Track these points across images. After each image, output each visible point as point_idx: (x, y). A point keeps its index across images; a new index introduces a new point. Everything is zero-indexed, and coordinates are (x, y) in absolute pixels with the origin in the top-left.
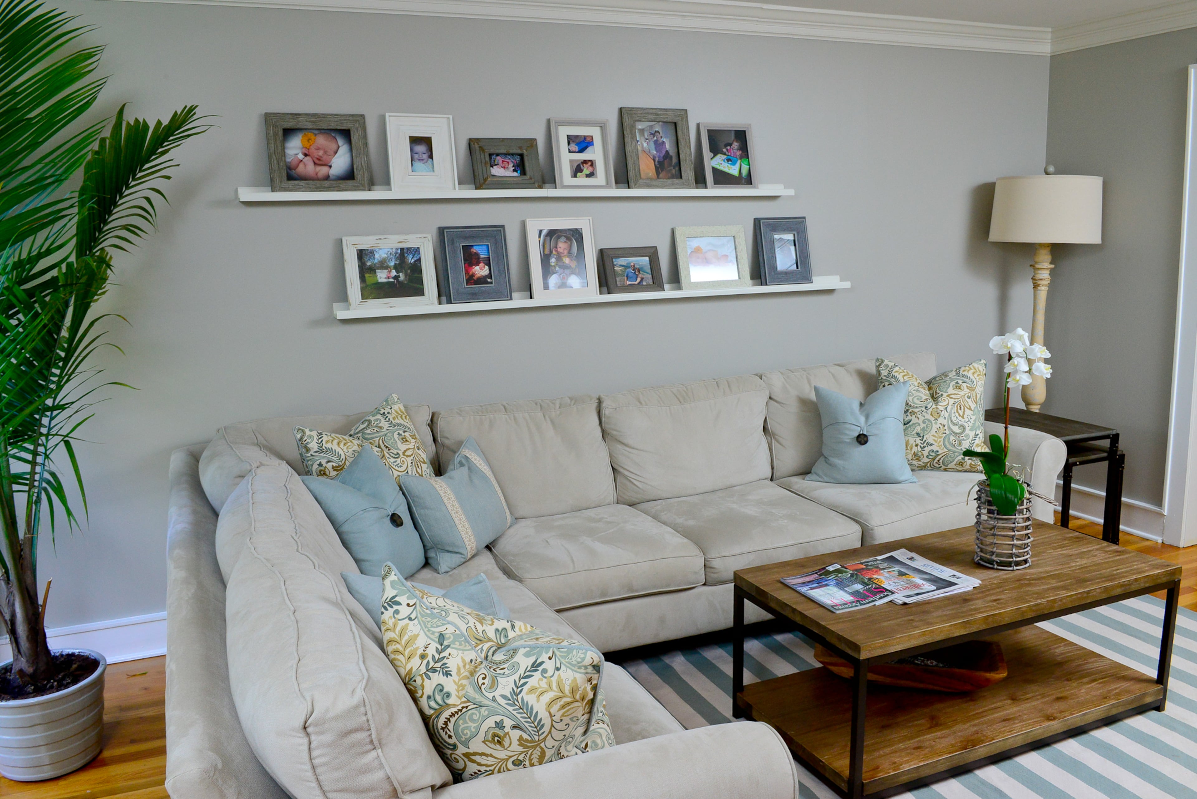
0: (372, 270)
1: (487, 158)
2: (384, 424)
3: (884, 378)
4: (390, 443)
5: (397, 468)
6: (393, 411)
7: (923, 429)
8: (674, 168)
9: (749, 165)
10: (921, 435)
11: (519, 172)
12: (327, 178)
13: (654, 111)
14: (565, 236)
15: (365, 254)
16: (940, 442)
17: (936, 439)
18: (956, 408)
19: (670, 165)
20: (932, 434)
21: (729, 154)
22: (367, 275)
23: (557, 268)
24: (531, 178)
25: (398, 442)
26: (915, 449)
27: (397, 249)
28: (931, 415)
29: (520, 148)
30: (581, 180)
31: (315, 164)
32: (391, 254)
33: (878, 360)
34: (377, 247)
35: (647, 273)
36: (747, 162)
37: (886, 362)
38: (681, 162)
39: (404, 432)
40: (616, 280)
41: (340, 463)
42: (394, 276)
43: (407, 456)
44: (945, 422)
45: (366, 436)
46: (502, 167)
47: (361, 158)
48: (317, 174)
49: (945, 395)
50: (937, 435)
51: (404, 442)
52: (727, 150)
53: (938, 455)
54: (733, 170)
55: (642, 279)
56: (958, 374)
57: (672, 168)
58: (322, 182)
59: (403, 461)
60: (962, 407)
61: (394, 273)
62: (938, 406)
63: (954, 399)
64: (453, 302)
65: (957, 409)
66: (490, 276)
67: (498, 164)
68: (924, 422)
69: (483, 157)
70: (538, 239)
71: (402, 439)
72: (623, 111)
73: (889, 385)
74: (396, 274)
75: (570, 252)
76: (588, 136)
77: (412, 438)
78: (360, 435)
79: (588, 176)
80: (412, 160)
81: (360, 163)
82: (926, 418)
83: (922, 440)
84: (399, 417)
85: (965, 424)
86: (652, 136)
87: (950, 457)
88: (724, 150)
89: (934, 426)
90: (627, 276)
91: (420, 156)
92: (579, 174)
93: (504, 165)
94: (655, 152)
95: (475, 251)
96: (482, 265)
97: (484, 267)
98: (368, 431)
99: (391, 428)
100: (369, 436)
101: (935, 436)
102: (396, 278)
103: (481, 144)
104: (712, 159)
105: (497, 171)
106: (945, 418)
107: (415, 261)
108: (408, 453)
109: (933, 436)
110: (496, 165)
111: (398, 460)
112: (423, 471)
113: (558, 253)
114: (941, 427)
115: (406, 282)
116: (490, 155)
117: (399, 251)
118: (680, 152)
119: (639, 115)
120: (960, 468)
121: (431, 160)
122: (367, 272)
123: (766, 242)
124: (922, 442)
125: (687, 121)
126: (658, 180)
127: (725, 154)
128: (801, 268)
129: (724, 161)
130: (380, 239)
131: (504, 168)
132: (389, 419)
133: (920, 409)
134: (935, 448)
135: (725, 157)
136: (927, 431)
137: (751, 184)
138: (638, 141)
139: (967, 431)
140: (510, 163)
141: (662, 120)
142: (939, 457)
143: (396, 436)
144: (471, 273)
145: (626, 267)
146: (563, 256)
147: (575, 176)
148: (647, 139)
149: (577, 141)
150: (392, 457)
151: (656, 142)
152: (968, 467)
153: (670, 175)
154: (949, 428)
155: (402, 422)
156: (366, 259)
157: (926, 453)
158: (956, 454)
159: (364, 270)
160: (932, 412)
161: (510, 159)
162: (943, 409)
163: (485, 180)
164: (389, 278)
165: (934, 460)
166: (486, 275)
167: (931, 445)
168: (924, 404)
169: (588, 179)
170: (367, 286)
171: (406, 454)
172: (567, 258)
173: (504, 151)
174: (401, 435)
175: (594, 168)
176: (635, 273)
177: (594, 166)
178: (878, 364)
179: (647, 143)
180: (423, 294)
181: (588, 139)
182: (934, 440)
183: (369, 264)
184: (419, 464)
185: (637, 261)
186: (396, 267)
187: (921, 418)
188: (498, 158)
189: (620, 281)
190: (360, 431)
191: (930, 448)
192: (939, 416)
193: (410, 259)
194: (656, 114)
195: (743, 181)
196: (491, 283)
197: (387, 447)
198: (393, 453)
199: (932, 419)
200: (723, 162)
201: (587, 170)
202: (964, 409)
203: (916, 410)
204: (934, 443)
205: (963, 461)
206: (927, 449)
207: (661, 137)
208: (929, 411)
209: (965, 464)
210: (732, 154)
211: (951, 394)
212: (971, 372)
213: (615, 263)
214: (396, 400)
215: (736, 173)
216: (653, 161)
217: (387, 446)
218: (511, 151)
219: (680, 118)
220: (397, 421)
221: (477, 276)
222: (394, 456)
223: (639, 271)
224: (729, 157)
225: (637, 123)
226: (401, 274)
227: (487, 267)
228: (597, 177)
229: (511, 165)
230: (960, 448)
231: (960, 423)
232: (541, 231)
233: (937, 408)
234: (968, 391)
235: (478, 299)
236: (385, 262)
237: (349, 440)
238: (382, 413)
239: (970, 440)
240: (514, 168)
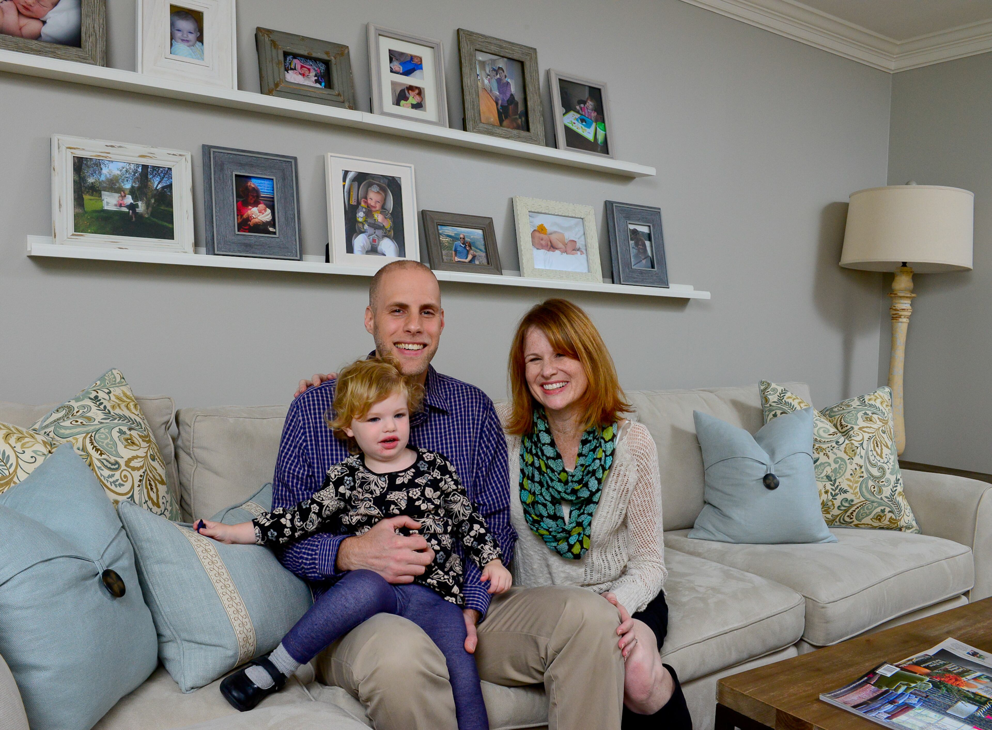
0: (95, 190)
1: (281, 58)
2: (97, 414)
3: (774, 404)
4: (104, 444)
5: (113, 487)
6: (113, 398)
7: (835, 471)
8: (520, 118)
9: (605, 131)
10: (833, 479)
11: (323, 84)
12: (37, 37)
13: (498, 42)
14: (378, 185)
15: (86, 164)
16: (856, 487)
17: (851, 484)
18: (872, 445)
19: (516, 112)
20: (846, 477)
21: (583, 113)
22: (86, 197)
23: (366, 227)
24: (339, 95)
25: (119, 443)
26: (824, 497)
27: (138, 165)
28: (845, 452)
29: (327, 53)
30: (405, 109)
31: (19, 13)
32: (127, 171)
33: (762, 383)
34: (106, 157)
35: (481, 250)
36: (603, 126)
37: (773, 385)
38: (529, 112)
39: (130, 429)
40: (441, 252)
41: (7, 472)
42: (129, 203)
43: (134, 469)
44: (861, 462)
45: (63, 431)
46: (300, 74)
47: (94, 20)
48: (20, 29)
49: (856, 428)
50: (852, 479)
51: (129, 445)
52: (581, 108)
53: (853, 505)
54: (588, 133)
55: (474, 257)
56: (863, 403)
57: (518, 117)
58: (26, 41)
59: (125, 476)
60: (879, 443)
61: (129, 200)
62: (853, 441)
63: (868, 433)
64: (216, 252)
65: (874, 445)
66: (273, 223)
67: (295, 69)
68: (836, 462)
69: (274, 54)
70: (342, 183)
71: (127, 440)
72: (461, 33)
73: (782, 413)
74: (132, 202)
75: (383, 207)
76: (416, 56)
77: (143, 441)
78: (52, 429)
79: (415, 106)
80: (172, 38)
81: (91, 26)
82: (838, 456)
83: (834, 486)
84: (123, 406)
85: (884, 465)
86: (495, 73)
87: (868, 509)
88: (578, 107)
89: (849, 466)
90: (456, 251)
91: (185, 36)
92: (403, 102)
93: (303, 72)
94: (498, 93)
95: (253, 186)
96: (262, 206)
97: (265, 211)
98: (67, 423)
99: (108, 421)
100: (68, 432)
101: (850, 480)
102: (132, 207)
103: (272, 37)
104: (564, 114)
105: (292, 77)
106: (861, 457)
107: (163, 188)
108: (133, 464)
109: (848, 480)
110: (291, 69)
111: (117, 474)
112: (160, 497)
113: (368, 206)
114: (858, 468)
115: (146, 216)
116: (286, 54)
117: (140, 170)
118: (528, 98)
119: (480, 43)
120: (876, 524)
121: (199, 44)
122: (88, 192)
123: (619, 231)
124: (834, 488)
125: (537, 63)
126: (502, 128)
127: (578, 112)
128: (658, 268)
129: (577, 120)
130: (112, 146)
131: (303, 75)
132: (105, 407)
133: (829, 445)
134: (849, 496)
135: (579, 116)
136: (840, 473)
137: (608, 153)
138: (478, 75)
139: (888, 475)
140: (312, 70)
141: (508, 55)
142: (853, 509)
143: (115, 434)
144: (245, 216)
145: (454, 238)
146: (374, 211)
147: (397, 103)
148: (488, 75)
149: (402, 59)
150: (106, 466)
151: (499, 81)
152: (886, 522)
153: (515, 125)
154: (868, 471)
155: (127, 413)
156: (86, 172)
157: (837, 503)
158: (875, 504)
159: (83, 189)
160: (845, 448)
161: (311, 65)
162: (858, 445)
163: (277, 85)
164: (121, 206)
165: (846, 512)
166: (267, 222)
167: (846, 492)
168: (834, 438)
169: (414, 110)
170: (86, 212)
171: (131, 465)
172: (380, 215)
173: (305, 53)
174: (124, 433)
175: (423, 99)
176: (465, 247)
177: (422, 96)
178: (762, 388)
179: (489, 80)
180: (171, 236)
181: (416, 61)
182: (849, 486)
183: (91, 180)
184: (152, 483)
185: (468, 233)
186: (132, 192)
187: (832, 456)
188: (295, 61)
189: (447, 255)
190: (51, 423)
191: (844, 496)
192: (855, 454)
193: (156, 183)
194: (501, 47)
195: (599, 149)
196: (275, 233)
197: (97, 450)
198: (107, 461)
199: (846, 457)
200: (576, 122)
201: (413, 99)
202: (881, 446)
203: (824, 446)
204: (849, 489)
205: (882, 515)
206: (840, 498)
207: (506, 77)
208: (842, 447)
209: (884, 518)
210: (587, 113)
211: (864, 427)
212: (879, 401)
213: (440, 232)
214: (118, 379)
215: (591, 137)
216: (495, 104)
217: (99, 447)
218: (314, 55)
219: (528, 58)
220: (118, 411)
221: (254, 221)
222: (109, 465)
223: (470, 246)
224: (583, 117)
225: (478, 53)
226: (140, 203)
227: (269, 211)
228: (425, 111)
229: (313, 74)
230: (879, 497)
231: (879, 464)
232: (346, 173)
233: (852, 444)
234: (881, 424)
235: (253, 253)
236: (117, 181)
237: (27, 433)
238: (93, 397)
239: (891, 487)
240: (316, 78)
